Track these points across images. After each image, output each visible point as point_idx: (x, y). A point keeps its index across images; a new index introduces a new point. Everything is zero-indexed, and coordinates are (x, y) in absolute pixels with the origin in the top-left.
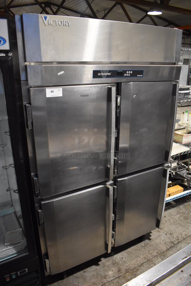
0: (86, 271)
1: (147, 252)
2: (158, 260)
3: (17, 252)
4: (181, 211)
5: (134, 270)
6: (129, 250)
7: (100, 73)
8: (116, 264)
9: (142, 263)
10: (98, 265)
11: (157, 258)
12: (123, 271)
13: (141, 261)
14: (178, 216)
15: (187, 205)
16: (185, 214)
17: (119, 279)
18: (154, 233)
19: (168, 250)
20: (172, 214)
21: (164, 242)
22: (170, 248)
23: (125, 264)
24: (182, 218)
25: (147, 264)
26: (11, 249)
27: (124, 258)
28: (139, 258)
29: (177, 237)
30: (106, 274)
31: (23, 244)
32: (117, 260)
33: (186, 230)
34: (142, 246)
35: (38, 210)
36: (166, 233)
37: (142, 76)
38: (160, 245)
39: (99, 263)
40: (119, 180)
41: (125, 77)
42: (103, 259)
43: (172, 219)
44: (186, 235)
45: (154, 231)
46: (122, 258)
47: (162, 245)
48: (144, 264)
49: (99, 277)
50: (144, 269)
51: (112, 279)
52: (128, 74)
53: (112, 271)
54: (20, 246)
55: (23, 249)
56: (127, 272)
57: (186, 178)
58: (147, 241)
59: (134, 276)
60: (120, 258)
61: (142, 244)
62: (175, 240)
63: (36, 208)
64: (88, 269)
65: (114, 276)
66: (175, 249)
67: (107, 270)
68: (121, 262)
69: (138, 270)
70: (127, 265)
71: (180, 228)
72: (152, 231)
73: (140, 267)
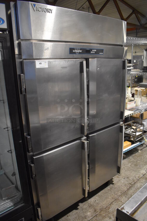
0: (69, 216)
1: (113, 193)
2: (123, 198)
3: (14, 204)
4: (131, 161)
5: (107, 208)
6: (99, 194)
7: (75, 50)
8: (91, 206)
9: (111, 202)
10: (77, 209)
11: (122, 196)
12: (98, 210)
13: (110, 201)
14: (130, 164)
15: (134, 156)
16: (134, 162)
17: (96, 217)
18: (115, 179)
19: (128, 189)
20: (125, 163)
21: (124, 184)
22: (129, 188)
23: (99, 205)
24: (133, 165)
25: (115, 202)
26: (9, 203)
27: (97, 201)
28: (108, 199)
29: (133, 179)
30: (85, 215)
31: (18, 197)
32: (91, 203)
33: (138, 174)
34: (108, 190)
35: (31, 165)
36: (124, 178)
37: (103, 53)
38: (122, 187)
39: (78, 207)
40: (90, 136)
41: (91, 54)
42: (80, 204)
43: (126, 167)
44: (139, 177)
45: (115, 178)
46: (95, 201)
47: (123, 186)
48: (113, 203)
49: (80, 218)
50: (114, 206)
51: (91, 218)
52: (94, 51)
53: (90, 212)
54: (16, 199)
55: (19, 201)
56: (102, 211)
57: (132, 135)
58: (111, 185)
59: (107, 213)
60: (93, 201)
61: (108, 188)
62: (131, 181)
63: (29, 163)
64: (70, 213)
65: (92, 216)
66: (133, 188)
67: (86, 212)
68: (95, 204)
69: (110, 208)
70: (100, 205)
71: (133, 172)
72: (113, 178)
73: (111, 206)
